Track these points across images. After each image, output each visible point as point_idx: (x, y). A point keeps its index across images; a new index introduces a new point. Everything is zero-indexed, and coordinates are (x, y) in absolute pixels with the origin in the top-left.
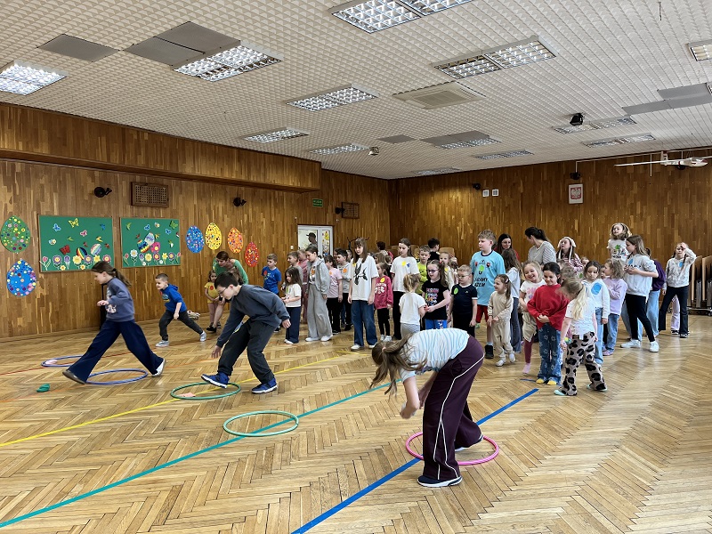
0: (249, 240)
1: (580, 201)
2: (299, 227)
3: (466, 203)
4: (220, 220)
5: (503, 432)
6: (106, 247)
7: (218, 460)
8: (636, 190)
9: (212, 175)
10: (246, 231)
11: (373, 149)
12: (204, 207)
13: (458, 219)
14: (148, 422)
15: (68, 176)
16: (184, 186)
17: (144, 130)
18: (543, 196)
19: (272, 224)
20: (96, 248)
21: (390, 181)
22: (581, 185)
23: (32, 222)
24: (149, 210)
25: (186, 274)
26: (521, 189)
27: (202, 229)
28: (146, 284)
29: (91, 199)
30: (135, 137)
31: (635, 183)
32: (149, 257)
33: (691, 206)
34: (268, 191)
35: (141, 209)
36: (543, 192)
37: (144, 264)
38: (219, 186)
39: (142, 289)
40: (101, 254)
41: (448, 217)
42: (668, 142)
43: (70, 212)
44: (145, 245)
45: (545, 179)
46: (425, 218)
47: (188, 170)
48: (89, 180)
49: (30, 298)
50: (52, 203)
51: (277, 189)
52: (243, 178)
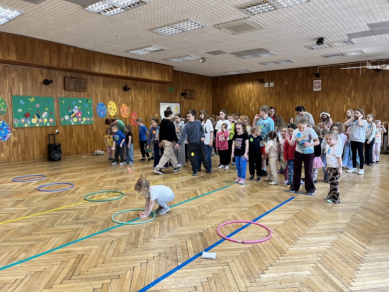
0: (132, 110)
1: (320, 89)
2: (161, 104)
3: (255, 91)
4: (116, 99)
5: (275, 223)
6: (50, 114)
7: (106, 239)
8: (351, 83)
9: (111, 73)
10: (131, 105)
11: (202, 59)
12: (106, 92)
13: (250, 99)
14: (69, 215)
15: (28, 73)
16: (95, 79)
17: (71, 47)
18: (298, 86)
19: (145, 101)
20: (45, 114)
21: (213, 78)
22: (320, 81)
23: (8, 99)
24: (75, 93)
25: (97, 129)
26: (286, 83)
27: (105, 104)
28: (74, 135)
29: (41, 86)
30: (66, 50)
31: (351, 79)
32: (75, 120)
33: (383, 92)
34: (143, 83)
35: (70, 92)
36: (299, 85)
37: (73, 124)
38: (114, 79)
39: (72, 138)
40: (48, 118)
41: (245, 98)
42: (371, 55)
43: (29, 93)
44: (73, 113)
45: (300, 77)
46: (232, 99)
47: (97, 70)
48: (40, 75)
49: (8, 142)
50: (19, 88)
51: (148, 82)
52: (129, 75)
